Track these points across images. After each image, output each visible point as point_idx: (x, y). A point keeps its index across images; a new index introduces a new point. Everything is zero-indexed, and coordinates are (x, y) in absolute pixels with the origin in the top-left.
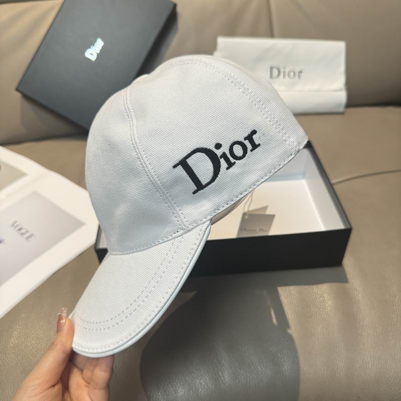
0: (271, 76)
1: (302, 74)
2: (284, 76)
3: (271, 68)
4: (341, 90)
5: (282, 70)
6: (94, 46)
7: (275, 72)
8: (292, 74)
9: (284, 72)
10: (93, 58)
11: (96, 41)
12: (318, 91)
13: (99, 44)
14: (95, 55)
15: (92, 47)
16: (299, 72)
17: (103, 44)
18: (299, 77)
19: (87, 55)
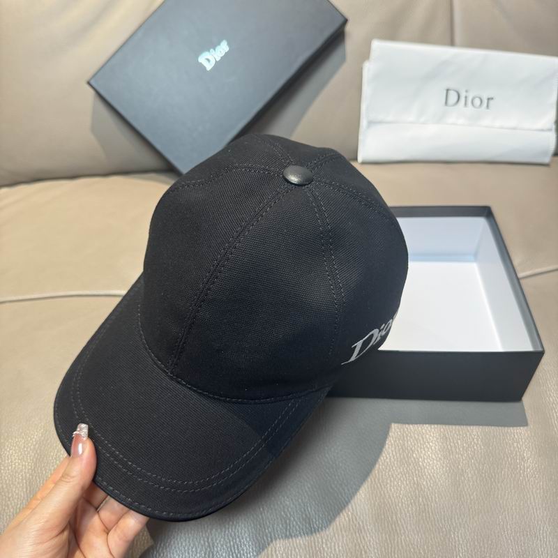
0: (446, 103)
1: (491, 102)
2: (466, 104)
3: (448, 90)
4: (550, 130)
5: (463, 95)
6: (215, 50)
7: (453, 97)
8: (477, 102)
9: (466, 97)
10: (209, 67)
11: (219, 44)
12: (514, 129)
13: (223, 48)
14: (213, 63)
15: (212, 50)
16: (489, 99)
17: (227, 49)
18: (488, 106)
19: (202, 59)
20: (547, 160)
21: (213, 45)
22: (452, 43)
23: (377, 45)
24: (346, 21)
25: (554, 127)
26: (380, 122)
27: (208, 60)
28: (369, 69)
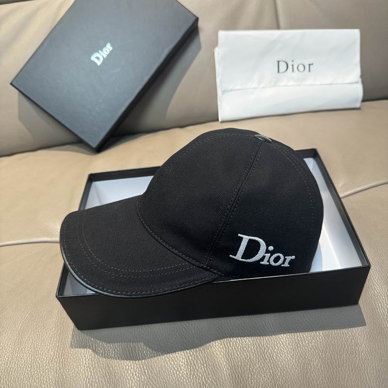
0: (279, 71)
1: (311, 66)
2: (293, 70)
3: (279, 62)
4: (357, 83)
5: (290, 64)
6: (102, 51)
7: (283, 66)
8: (301, 68)
9: (293, 65)
10: (99, 63)
11: (105, 46)
12: (331, 84)
13: (109, 48)
14: (101, 59)
15: (100, 51)
16: (310, 65)
17: (111, 49)
18: (309, 71)
19: (93, 58)
20: (358, 105)
21: (101, 48)
22: (278, 27)
23: (222, 34)
24: (197, 19)
25: (360, 80)
26: (231, 90)
27: (98, 58)
28: (218, 52)
